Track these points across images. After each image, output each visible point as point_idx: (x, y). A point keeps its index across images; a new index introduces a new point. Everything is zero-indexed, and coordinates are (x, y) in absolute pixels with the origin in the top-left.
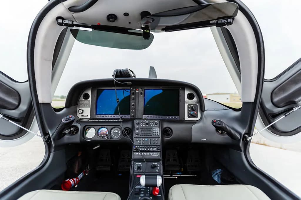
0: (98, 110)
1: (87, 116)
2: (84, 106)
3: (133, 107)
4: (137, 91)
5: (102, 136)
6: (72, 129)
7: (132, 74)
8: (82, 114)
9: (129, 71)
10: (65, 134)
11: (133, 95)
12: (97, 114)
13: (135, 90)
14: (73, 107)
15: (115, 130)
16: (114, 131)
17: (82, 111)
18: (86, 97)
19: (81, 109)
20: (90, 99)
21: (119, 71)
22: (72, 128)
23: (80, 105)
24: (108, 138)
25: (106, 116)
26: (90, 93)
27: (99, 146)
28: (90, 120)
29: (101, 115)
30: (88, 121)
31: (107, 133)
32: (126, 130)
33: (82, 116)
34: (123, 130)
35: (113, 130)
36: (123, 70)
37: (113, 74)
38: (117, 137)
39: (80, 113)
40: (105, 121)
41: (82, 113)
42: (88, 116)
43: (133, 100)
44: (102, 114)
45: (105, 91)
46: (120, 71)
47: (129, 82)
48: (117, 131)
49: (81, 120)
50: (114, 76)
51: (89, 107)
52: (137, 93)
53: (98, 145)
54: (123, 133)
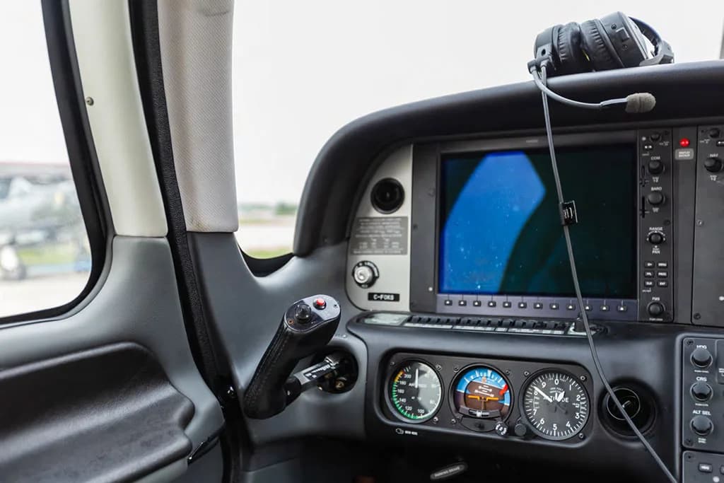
0: (448, 266)
1: (397, 298)
2: (380, 244)
3: (656, 250)
4: (684, 154)
5: (479, 414)
6: (331, 364)
7: (650, 47)
8: (374, 289)
9: (633, 25)
10: (298, 388)
11: (656, 179)
12: (446, 287)
13: (666, 144)
14: (328, 252)
15: (553, 390)
16: (546, 391)
17: (369, 275)
18: (389, 197)
19: (364, 263)
20: (405, 210)
21: (566, 39)
22: (328, 359)
23: (363, 240)
24: (511, 431)
25: (495, 305)
26: (405, 177)
27: (458, 468)
28: (409, 320)
29: (466, 297)
30: (402, 325)
31: (507, 403)
32: (622, 396)
33: (371, 297)
34: (604, 391)
35: (539, 386)
36: (592, 23)
37: (532, 58)
38: (562, 427)
39: (360, 285)
40: (489, 329)
41: (371, 283)
42: (401, 298)
43: (656, 210)
44: (471, 289)
45: (490, 160)
46: (578, 37)
47: (636, 94)
48: (560, 397)
49: (367, 321)
50: (539, 69)
51: (406, 253)
52: (686, 161)
53: (453, 463)
54: (603, 412)
